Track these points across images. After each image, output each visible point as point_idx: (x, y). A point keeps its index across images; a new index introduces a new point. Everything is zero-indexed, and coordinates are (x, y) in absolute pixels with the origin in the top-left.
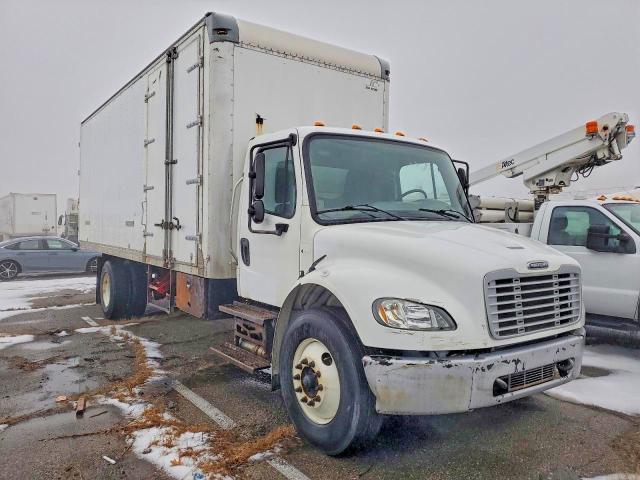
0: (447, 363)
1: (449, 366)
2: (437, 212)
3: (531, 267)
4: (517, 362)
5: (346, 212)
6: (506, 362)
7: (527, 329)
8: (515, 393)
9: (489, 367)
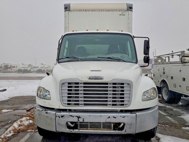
0: (46, 112)
1: (47, 113)
2: (107, 58)
3: (90, 79)
4: (79, 117)
5: (66, 59)
6: (72, 116)
7: (85, 104)
8: (80, 130)
9: (62, 116)
